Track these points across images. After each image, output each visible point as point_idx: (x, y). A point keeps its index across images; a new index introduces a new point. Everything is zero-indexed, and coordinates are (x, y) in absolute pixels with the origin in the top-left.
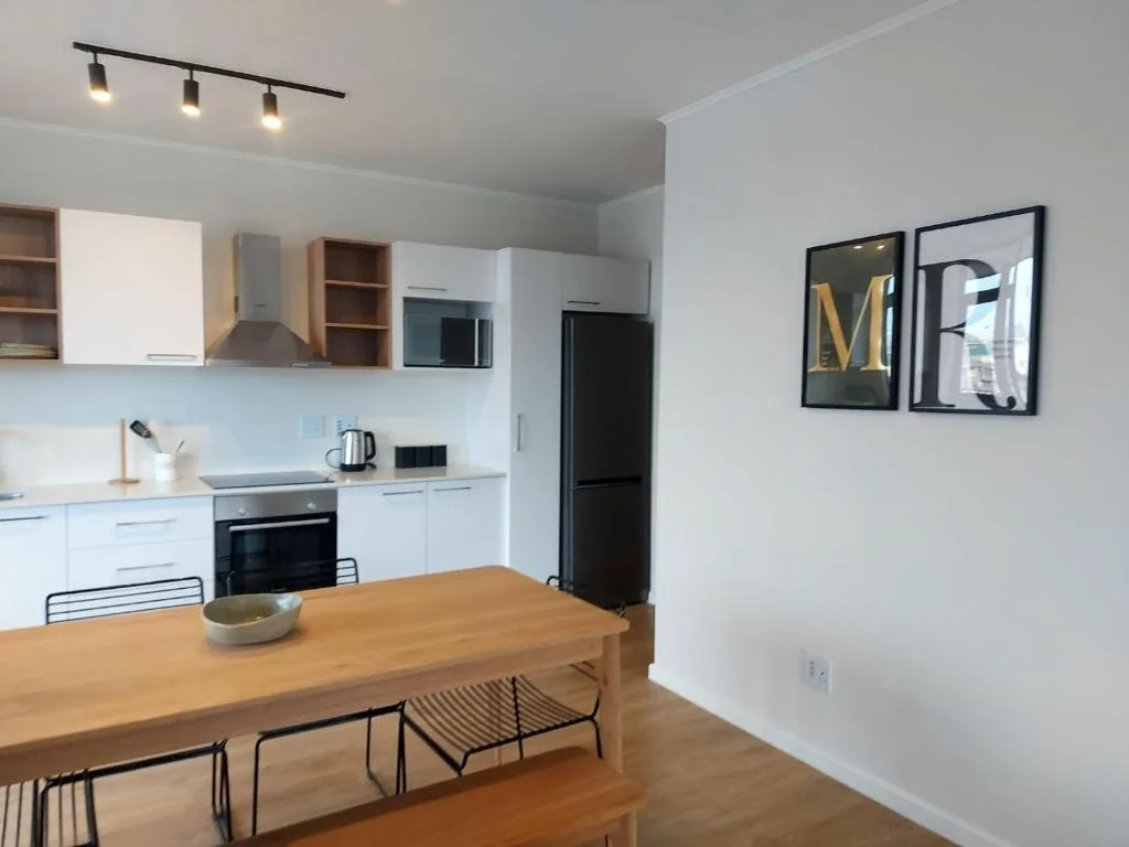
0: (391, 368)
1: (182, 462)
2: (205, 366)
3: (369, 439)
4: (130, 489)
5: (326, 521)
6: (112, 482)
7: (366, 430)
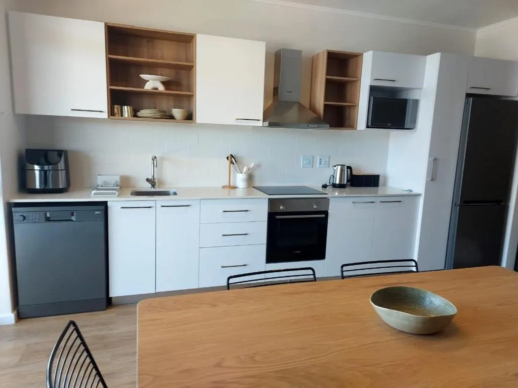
0: (356, 129)
1: (250, 178)
2: (263, 126)
3: (349, 170)
4: (232, 191)
5: (324, 216)
6: (224, 187)
7: (348, 165)
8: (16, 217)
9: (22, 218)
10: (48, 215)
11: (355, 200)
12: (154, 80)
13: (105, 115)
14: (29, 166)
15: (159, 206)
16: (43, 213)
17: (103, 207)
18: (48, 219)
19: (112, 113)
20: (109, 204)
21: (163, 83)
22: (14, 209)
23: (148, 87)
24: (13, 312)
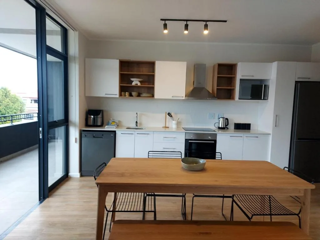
0: (234, 100)
1: (178, 124)
2: (185, 99)
3: (227, 120)
4: (167, 129)
5: (213, 142)
7: (226, 118)
8: (83, 135)
9: (85, 136)
10: (94, 135)
11: (231, 135)
12: (136, 80)
13: (118, 96)
14: (89, 116)
15: (136, 134)
16: (92, 134)
17: (114, 133)
18: (94, 137)
19: (121, 95)
20: (117, 132)
21: (140, 82)
22: (82, 132)
23: (134, 84)
24: (79, 173)
